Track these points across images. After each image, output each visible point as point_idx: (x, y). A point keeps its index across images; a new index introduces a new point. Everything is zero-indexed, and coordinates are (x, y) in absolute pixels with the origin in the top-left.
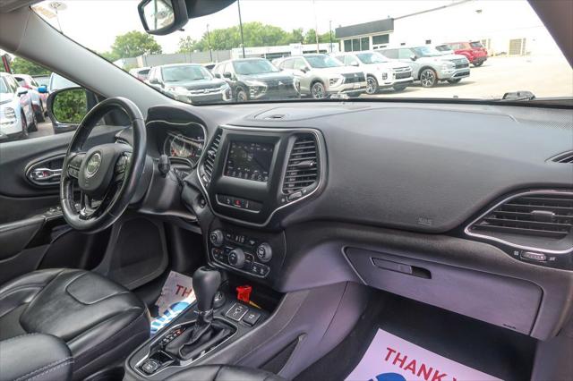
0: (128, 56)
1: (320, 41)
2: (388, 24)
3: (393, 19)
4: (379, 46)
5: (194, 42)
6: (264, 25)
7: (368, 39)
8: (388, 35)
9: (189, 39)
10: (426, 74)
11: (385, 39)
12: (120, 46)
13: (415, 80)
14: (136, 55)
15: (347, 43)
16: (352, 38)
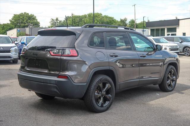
0: (19, 27)
1: (137, 27)
2: (176, 22)
3: (179, 20)
4: (170, 33)
5: (60, 22)
6: (103, 15)
7: (164, 29)
8: (176, 28)
9: (57, 19)
10: (186, 50)
11: (174, 30)
12: (16, 21)
13: (180, 52)
14: (24, 27)
15: (152, 31)
16: (155, 28)
